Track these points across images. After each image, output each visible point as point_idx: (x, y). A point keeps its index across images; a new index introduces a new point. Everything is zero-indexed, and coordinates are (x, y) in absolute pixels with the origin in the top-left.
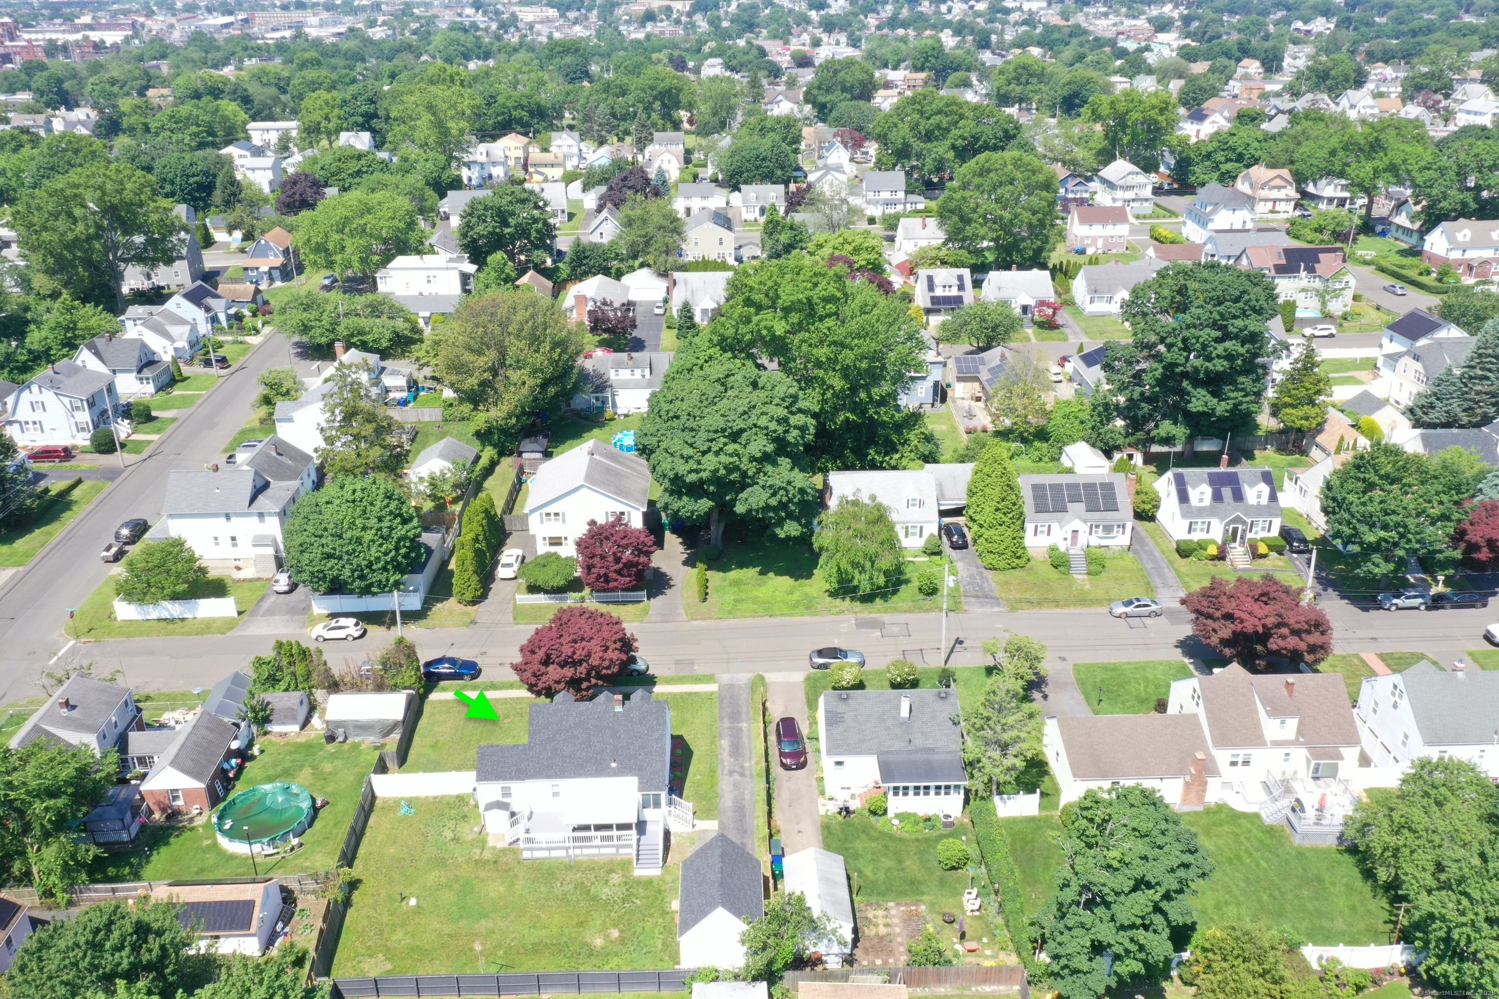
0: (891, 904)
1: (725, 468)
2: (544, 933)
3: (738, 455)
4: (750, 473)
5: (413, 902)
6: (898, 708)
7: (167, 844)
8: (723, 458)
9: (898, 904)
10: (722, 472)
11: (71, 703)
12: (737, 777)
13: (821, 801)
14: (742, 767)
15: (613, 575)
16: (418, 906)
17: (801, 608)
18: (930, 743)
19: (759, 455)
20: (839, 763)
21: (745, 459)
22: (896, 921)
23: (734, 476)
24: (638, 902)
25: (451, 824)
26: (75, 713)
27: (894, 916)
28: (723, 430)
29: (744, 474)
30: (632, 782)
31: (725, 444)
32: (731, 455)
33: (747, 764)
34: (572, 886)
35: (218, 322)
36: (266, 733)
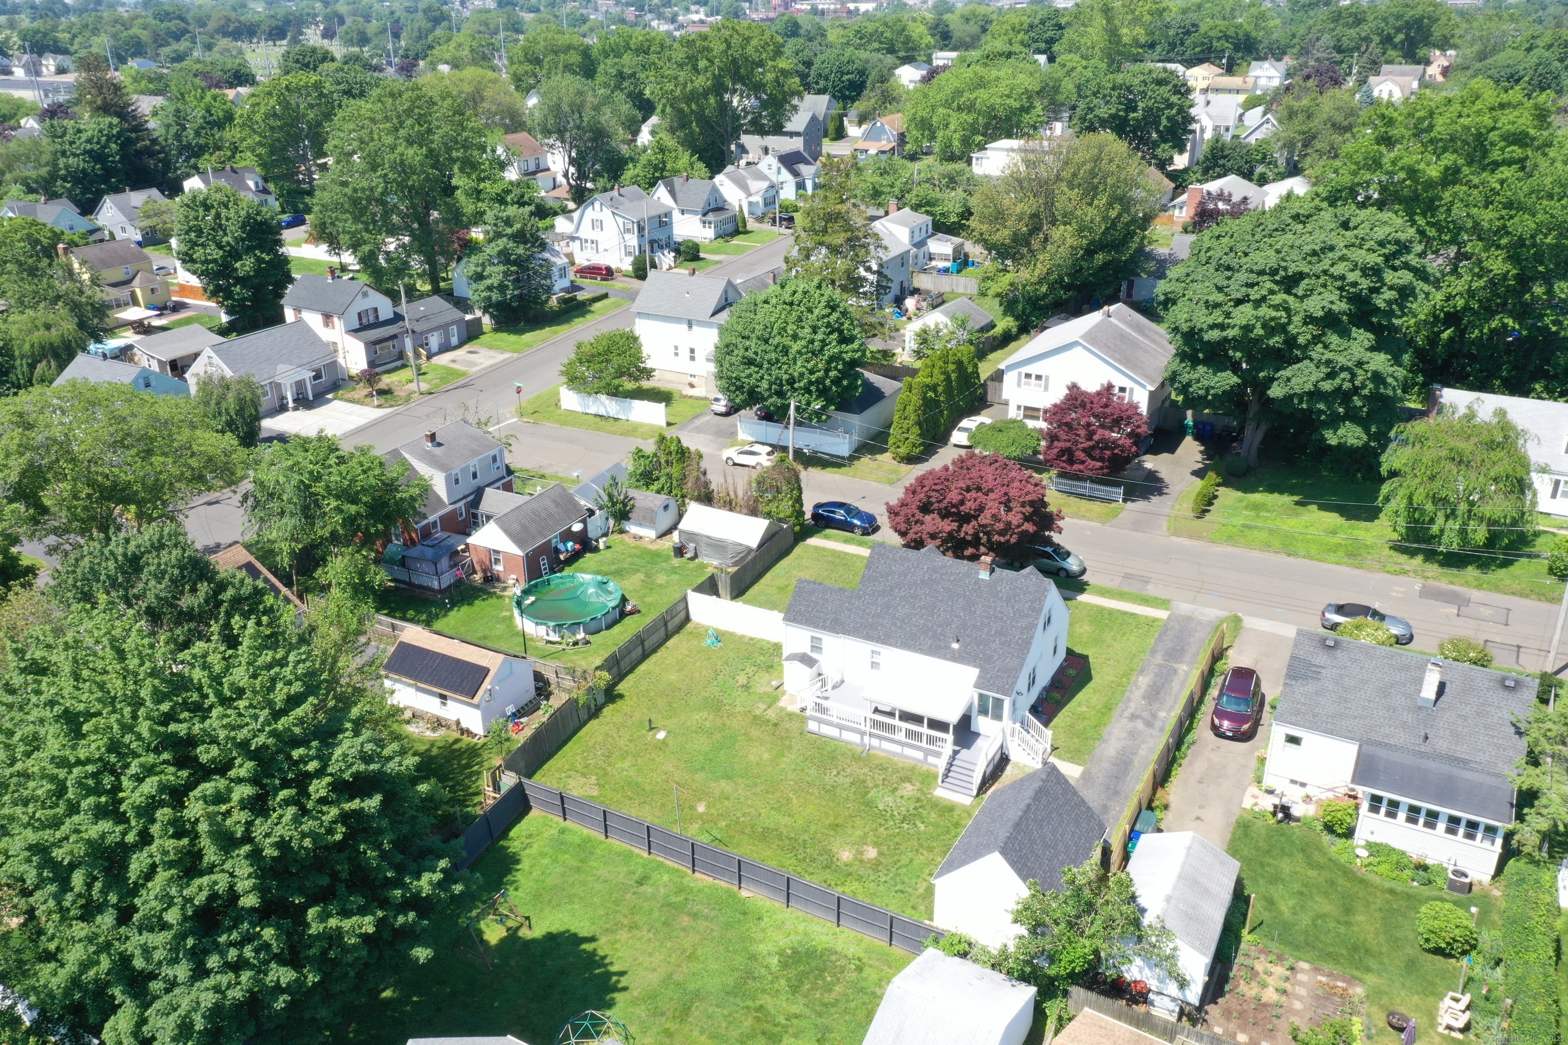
0: (1304, 965)
1: (1264, 326)
2: (786, 820)
3: (1287, 310)
4: (1301, 340)
5: (661, 735)
6: (1419, 682)
7: (470, 604)
8: (1265, 312)
9: (1317, 970)
10: (1259, 331)
11: (438, 440)
12: (1140, 725)
13: (1253, 790)
14: (1154, 716)
15: (1080, 455)
16: (664, 742)
17: (1340, 553)
18: (1462, 751)
19: (1320, 314)
20: (1293, 740)
21: (1297, 319)
22: (1302, 992)
23: (1276, 341)
24: (922, 827)
25: (750, 670)
26: (438, 451)
27: (1301, 983)
28: (1274, 272)
29: (1291, 342)
30: (971, 673)
31: (1272, 292)
32: (1276, 307)
33: (1162, 714)
34: (849, 780)
35: (804, 188)
36: (622, 532)
